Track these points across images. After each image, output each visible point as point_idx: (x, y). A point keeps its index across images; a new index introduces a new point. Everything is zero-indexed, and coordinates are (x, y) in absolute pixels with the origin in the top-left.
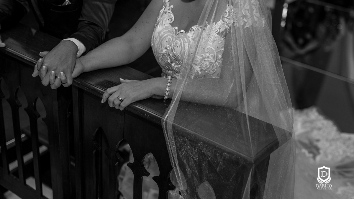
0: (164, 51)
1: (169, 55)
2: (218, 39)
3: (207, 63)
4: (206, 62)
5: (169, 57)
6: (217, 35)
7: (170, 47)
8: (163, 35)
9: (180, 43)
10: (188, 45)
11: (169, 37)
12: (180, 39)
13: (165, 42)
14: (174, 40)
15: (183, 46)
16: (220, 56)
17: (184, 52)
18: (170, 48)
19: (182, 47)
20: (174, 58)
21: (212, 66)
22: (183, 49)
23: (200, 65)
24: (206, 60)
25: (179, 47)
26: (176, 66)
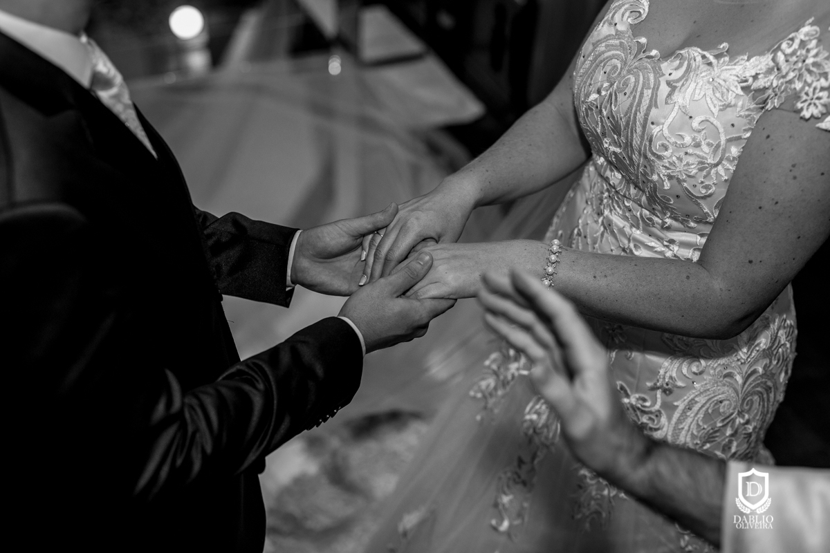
0: (594, 96)
1: (601, 112)
2: (740, 103)
3: (691, 160)
4: (687, 156)
5: (601, 118)
6: (741, 93)
7: (607, 91)
8: (603, 52)
9: (635, 86)
10: (650, 96)
11: (615, 61)
12: (639, 75)
13: (602, 72)
14: (624, 72)
15: (638, 94)
16: (735, 151)
17: (636, 114)
18: (609, 92)
19: (635, 97)
20: (611, 122)
21: (704, 173)
22: (635, 104)
23: (669, 162)
24: (690, 151)
25: (629, 97)
26: (612, 148)
